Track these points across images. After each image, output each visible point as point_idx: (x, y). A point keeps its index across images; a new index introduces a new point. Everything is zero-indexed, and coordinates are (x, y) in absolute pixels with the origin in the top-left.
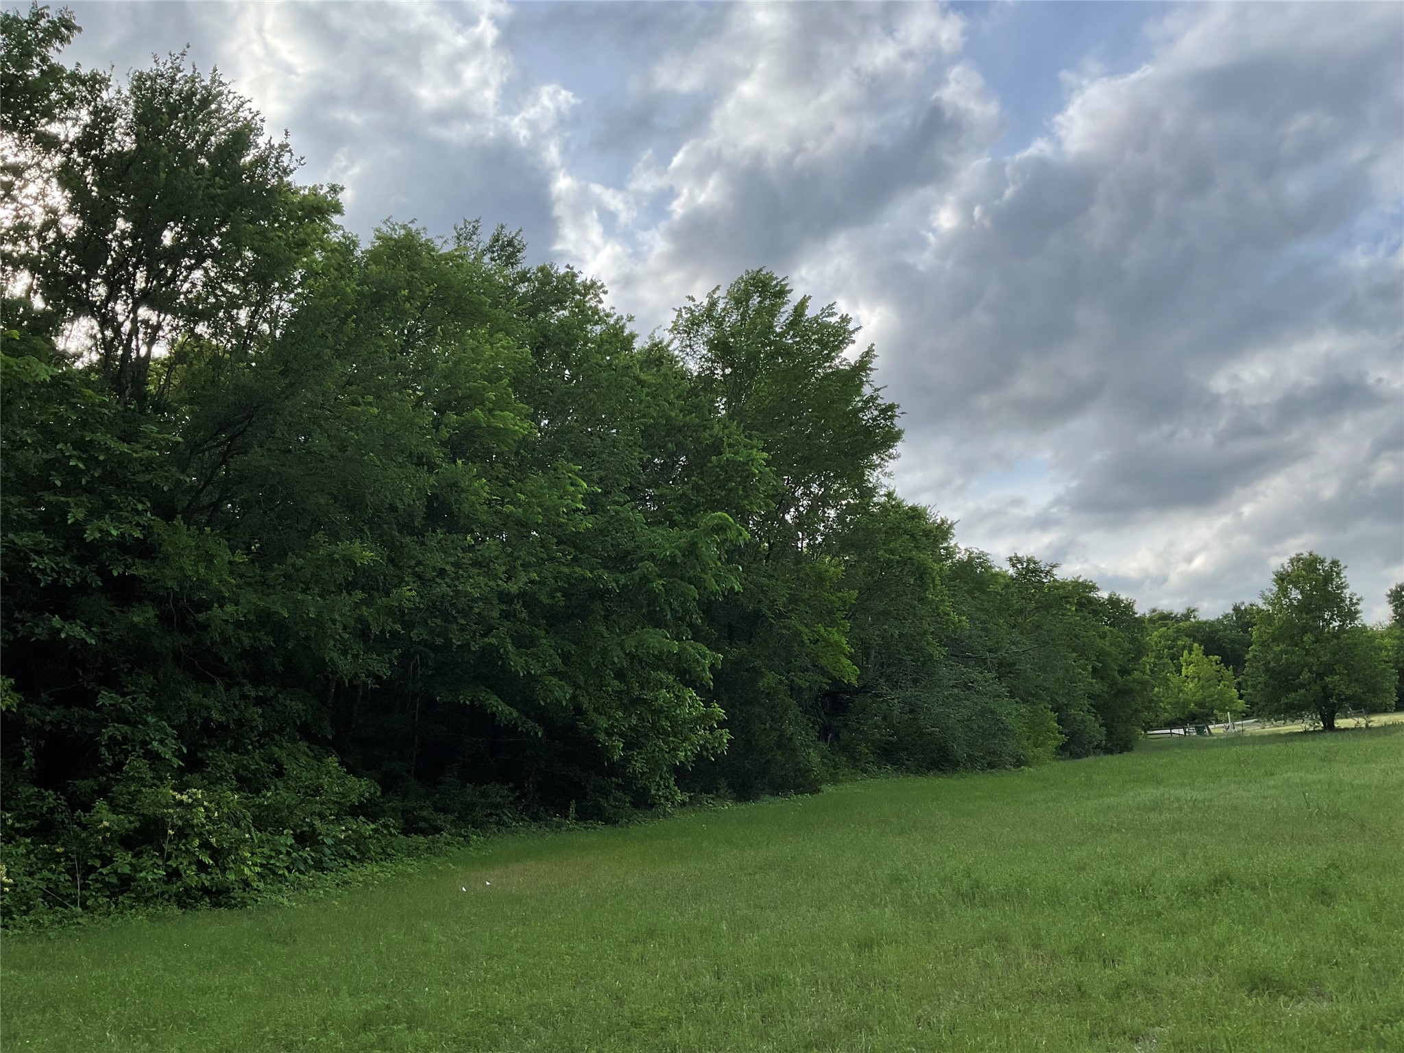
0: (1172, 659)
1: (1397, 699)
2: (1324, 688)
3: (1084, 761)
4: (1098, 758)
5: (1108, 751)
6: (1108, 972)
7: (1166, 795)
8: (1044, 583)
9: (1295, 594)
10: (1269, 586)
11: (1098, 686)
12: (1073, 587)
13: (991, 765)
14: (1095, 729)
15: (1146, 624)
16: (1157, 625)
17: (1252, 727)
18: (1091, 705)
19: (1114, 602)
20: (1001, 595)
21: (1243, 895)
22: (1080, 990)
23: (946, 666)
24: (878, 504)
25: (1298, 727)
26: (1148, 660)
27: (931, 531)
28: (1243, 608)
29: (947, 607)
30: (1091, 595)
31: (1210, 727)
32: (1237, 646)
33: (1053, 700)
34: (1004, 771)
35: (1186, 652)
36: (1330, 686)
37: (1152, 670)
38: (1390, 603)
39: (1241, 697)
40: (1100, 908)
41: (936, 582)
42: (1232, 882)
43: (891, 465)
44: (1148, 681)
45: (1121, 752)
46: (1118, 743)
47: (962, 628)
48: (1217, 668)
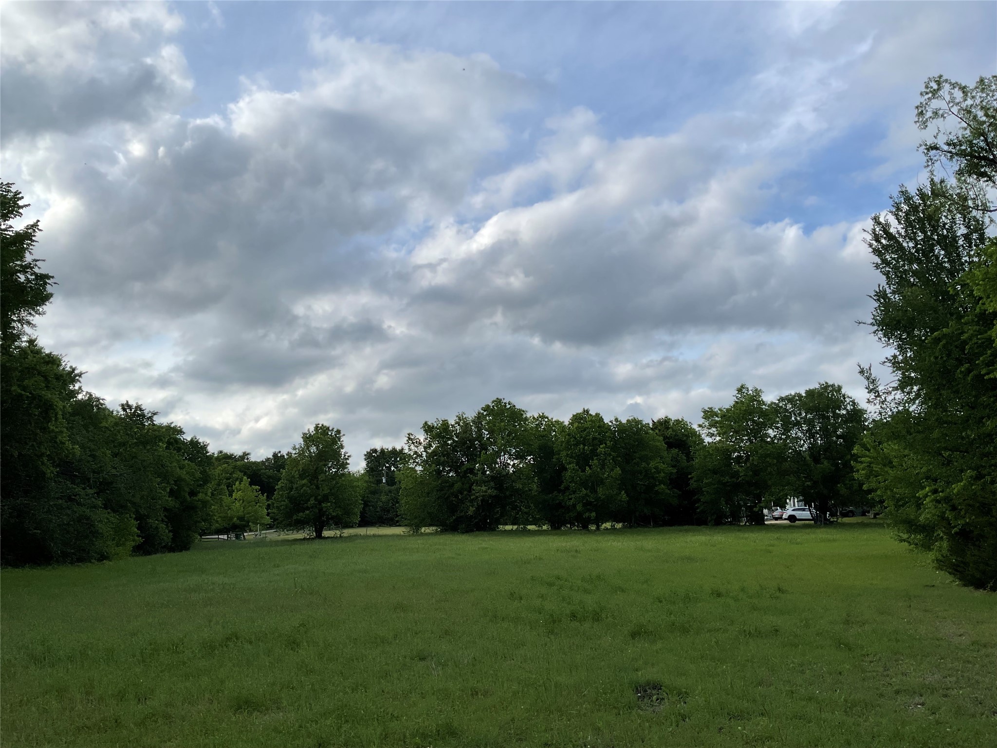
0: (228, 487)
1: (359, 519)
2: (320, 510)
3: (154, 557)
4: (163, 555)
5: (172, 550)
6: (140, 706)
7: (206, 581)
8: (145, 425)
9: (313, 449)
10: (299, 441)
11: (171, 502)
12: (166, 430)
13: (81, 560)
14: (165, 533)
15: (214, 460)
16: (222, 461)
17: (272, 535)
18: (165, 516)
19: (194, 443)
20: (110, 430)
21: (243, 648)
22: (116, 722)
23: (55, 482)
24: (19, 347)
25: (300, 535)
26: (210, 487)
27: (61, 376)
28: (279, 455)
29: (64, 437)
30: (179, 436)
31: (245, 534)
32: (271, 480)
33: (137, 512)
34: (89, 564)
35: (237, 483)
36: (324, 509)
37: (212, 494)
38: (366, 460)
39: (268, 515)
40: (144, 661)
41: (58, 416)
42: (237, 639)
43: (36, 319)
44: (208, 501)
45: (181, 551)
46: (180, 544)
47: (74, 454)
48: (256, 494)
